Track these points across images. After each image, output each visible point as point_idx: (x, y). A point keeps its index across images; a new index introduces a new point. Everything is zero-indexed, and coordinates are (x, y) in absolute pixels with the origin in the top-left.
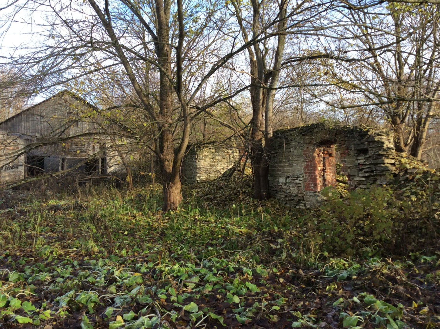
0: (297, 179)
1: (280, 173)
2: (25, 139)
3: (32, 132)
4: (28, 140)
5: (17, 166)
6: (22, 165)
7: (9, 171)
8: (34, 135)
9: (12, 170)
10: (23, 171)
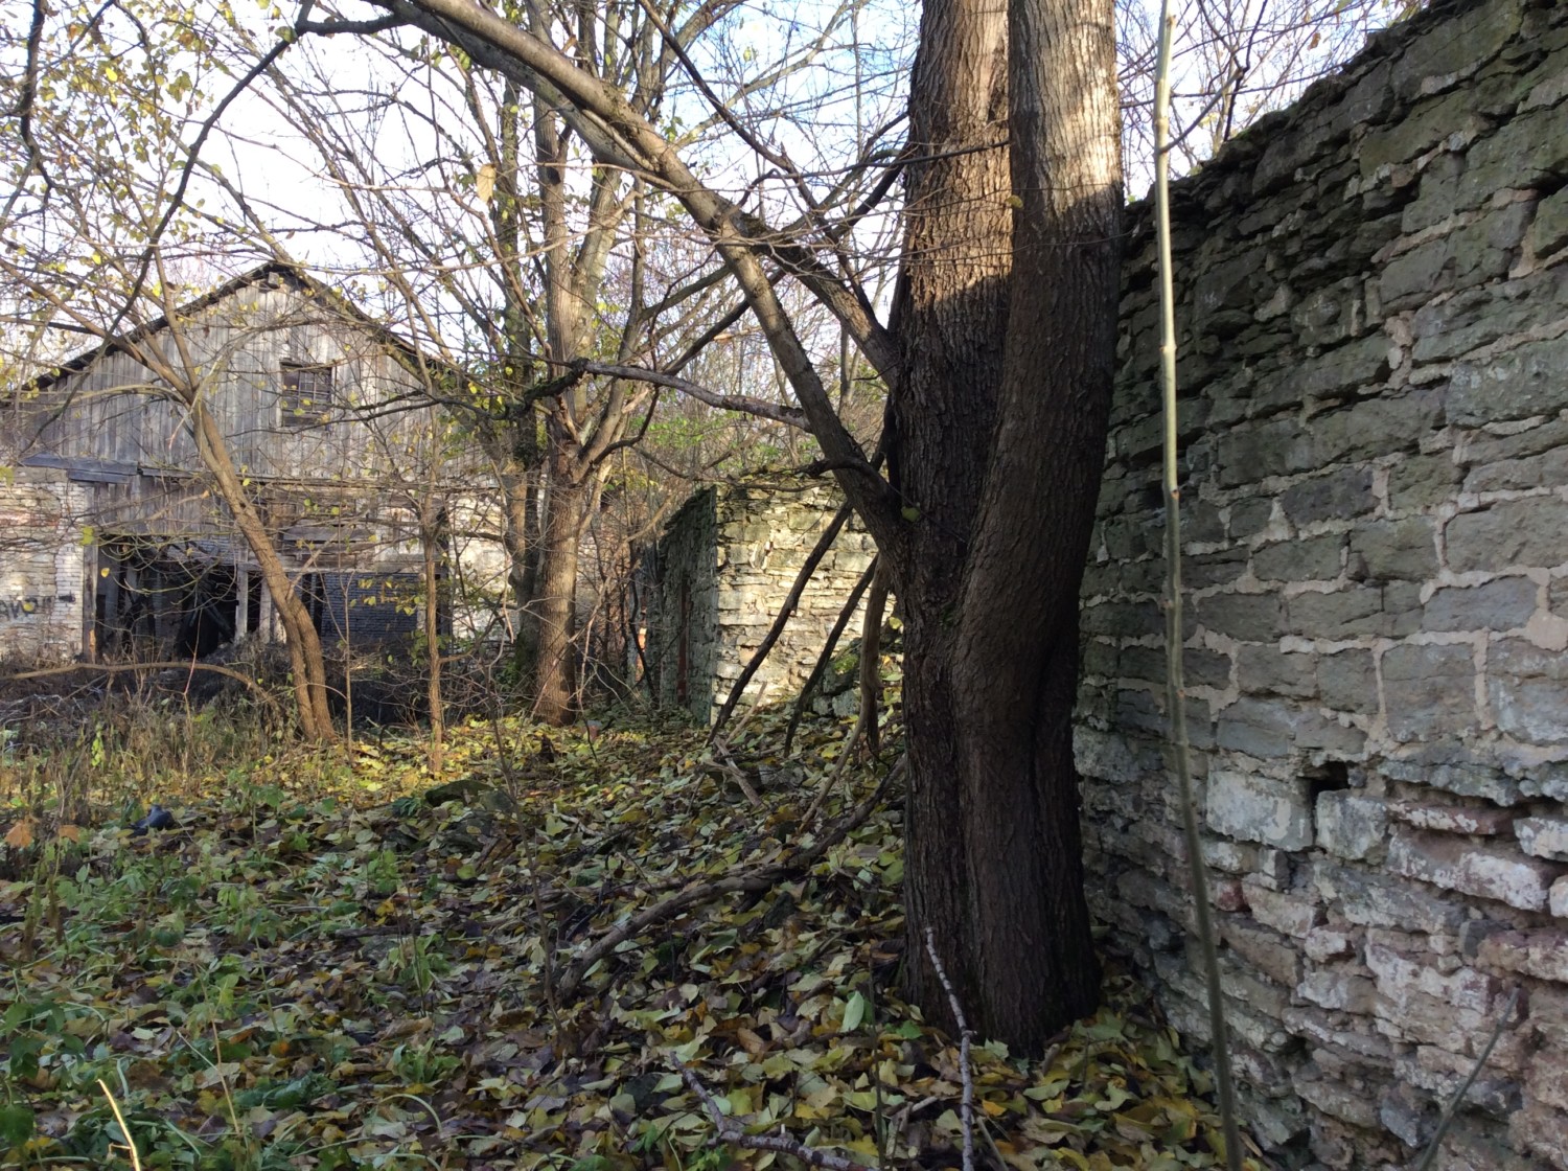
0: (1501, 839)
1: (1218, 701)
2: (92, 482)
3: (123, 452)
4: (106, 484)
5: (48, 600)
6: (69, 599)
7: (13, 621)
8: (132, 466)
9: (25, 620)
10: (76, 623)
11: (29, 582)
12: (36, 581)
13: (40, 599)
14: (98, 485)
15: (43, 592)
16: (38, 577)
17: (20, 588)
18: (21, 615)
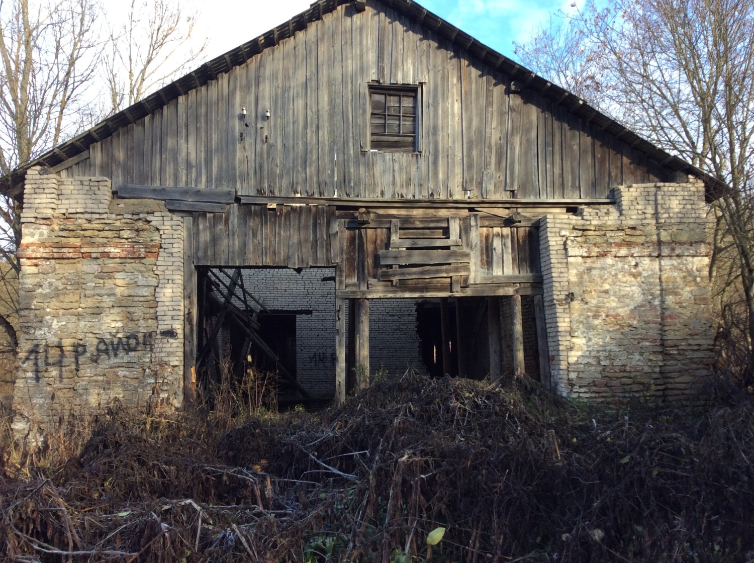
2: (190, 213)
3: (219, 179)
4: (204, 214)
5: (149, 336)
6: (171, 334)
7: (113, 361)
8: (229, 193)
9: (126, 359)
10: (177, 360)
11: (130, 317)
12: (136, 317)
13: (140, 335)
14: (195, 214)
15: (143, 327)
16: (138, 312)
17: (119, 324)
18: (121, 353)
